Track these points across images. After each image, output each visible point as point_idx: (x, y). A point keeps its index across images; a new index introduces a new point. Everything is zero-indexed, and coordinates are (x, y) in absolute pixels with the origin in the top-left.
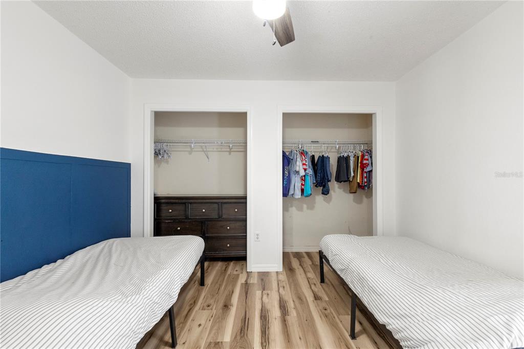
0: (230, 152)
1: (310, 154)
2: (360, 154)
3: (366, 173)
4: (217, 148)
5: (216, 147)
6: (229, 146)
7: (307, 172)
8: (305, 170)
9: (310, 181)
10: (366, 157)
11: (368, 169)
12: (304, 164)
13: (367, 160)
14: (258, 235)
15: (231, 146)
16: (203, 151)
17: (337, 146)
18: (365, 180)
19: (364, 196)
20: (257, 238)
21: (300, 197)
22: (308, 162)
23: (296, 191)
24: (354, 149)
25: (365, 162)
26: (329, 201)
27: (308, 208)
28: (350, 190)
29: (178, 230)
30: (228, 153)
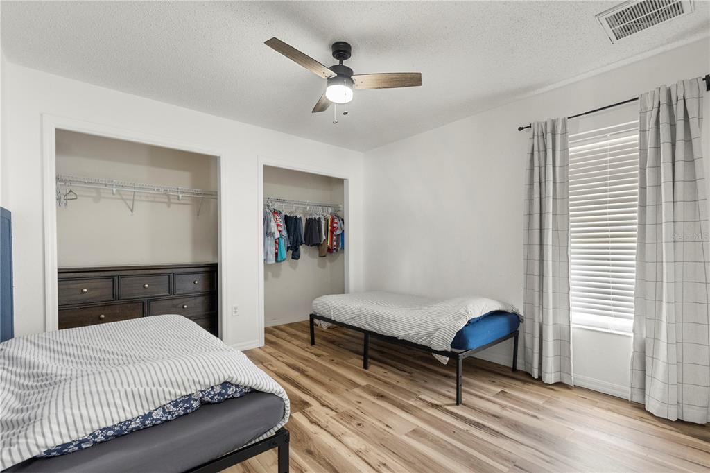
0: (169, 204)
1: (284, 214)
2: (329, 217)
3: (335, 236)
4: (147, 197)
5: (146, 195)
6: (178, 196)
7: (282, 234)
8: (280, 231)
9: (284, 244)
10: (336, 221)
11: (338, 232)
12: (278, 225)
13: (336, 223)
14: (236, 308)
15: (180, 196)
16: (122, 199)
17: (308, 208)
18: (335, 243)
19: (327, 261)
20: (236, 312)
21: (274, 262)
22: (281, 222)
23: (269, 256)
24: (323, 211)
25: (335, 225)
26: (294, 268)
27: (273, 276)
28: (319, 254)
29: (102, 318)
30: (165, 205)
